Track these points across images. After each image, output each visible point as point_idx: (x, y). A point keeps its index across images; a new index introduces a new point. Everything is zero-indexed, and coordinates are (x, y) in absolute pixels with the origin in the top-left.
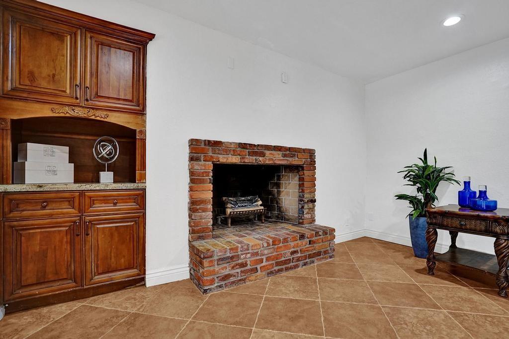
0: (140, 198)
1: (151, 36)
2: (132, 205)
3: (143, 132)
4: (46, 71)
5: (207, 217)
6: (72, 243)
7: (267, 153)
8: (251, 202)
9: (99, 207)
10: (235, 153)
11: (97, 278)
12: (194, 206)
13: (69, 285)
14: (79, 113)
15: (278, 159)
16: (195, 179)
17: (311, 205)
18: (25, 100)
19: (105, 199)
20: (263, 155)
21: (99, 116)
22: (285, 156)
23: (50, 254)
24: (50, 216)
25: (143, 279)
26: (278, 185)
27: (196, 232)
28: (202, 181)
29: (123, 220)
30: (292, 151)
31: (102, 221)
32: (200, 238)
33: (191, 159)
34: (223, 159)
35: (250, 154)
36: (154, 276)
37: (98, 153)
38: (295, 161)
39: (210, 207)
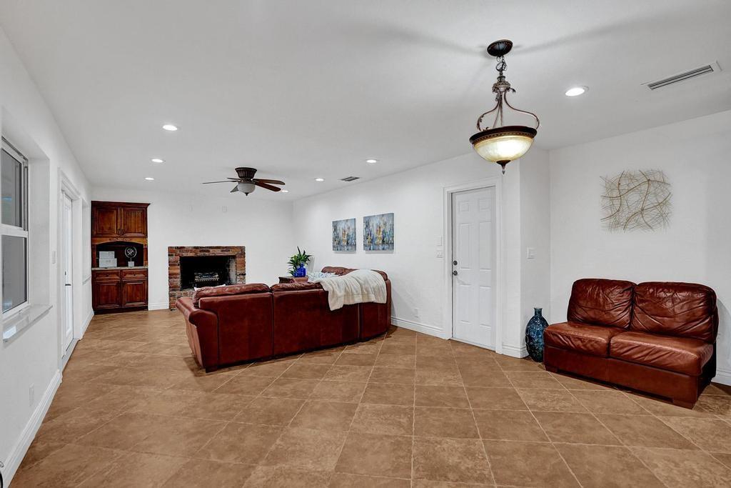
0: (146, 273)
1: (149, 204)
2: (142, 275)
3: (146, 245)
4: (108, 226)
5: (178, 281)
6: (117, 290)
7: (211, 250)
8: (212, 275)
9: (128, 276)
10: (191, 251)
11: (128, 304)
12: (171, 276)
13: (117, 306)
14: (120, 240)
15: (218, 253)
16: (171, 264)
17: (242, 277)
18: (101, 237)
19: (131, 273)
20: (209, 251)
21: (128, 240)
22: (222, 251)
23: (110, 294)
24: (110, 279)
25: (147, 308)
26: (229, 266)
27: (172, 288)
28: (175, 265)
29: (138, 281)
30: (228, 249)
31: (129, 282)
32: (173, 290)
33: (169, 255)
34: (185, 255)
35: (200, 252)
36: (152, 305)
37: (127, 254)
38: (230, 253)
39: (179, 276)
